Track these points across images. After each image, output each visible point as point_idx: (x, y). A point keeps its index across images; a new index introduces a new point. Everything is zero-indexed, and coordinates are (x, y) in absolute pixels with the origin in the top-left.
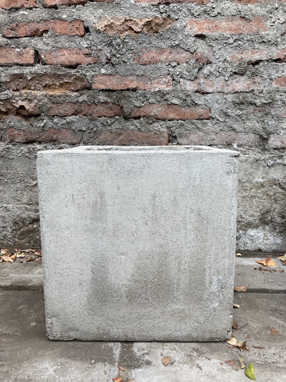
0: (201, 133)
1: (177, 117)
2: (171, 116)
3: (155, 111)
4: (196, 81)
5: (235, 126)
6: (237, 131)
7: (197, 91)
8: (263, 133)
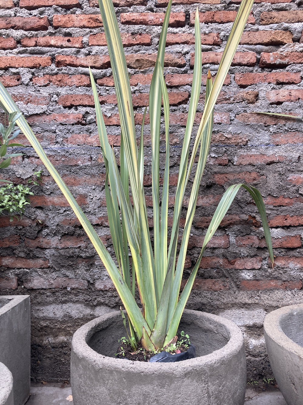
0: (42, 279)
1: (24, 267)
2: (19, 265)
3: (6, 262)
4: (37, 239)
5: (68, 273)
6: (70, 277)
7: (38, 247)
8: (90, 279)
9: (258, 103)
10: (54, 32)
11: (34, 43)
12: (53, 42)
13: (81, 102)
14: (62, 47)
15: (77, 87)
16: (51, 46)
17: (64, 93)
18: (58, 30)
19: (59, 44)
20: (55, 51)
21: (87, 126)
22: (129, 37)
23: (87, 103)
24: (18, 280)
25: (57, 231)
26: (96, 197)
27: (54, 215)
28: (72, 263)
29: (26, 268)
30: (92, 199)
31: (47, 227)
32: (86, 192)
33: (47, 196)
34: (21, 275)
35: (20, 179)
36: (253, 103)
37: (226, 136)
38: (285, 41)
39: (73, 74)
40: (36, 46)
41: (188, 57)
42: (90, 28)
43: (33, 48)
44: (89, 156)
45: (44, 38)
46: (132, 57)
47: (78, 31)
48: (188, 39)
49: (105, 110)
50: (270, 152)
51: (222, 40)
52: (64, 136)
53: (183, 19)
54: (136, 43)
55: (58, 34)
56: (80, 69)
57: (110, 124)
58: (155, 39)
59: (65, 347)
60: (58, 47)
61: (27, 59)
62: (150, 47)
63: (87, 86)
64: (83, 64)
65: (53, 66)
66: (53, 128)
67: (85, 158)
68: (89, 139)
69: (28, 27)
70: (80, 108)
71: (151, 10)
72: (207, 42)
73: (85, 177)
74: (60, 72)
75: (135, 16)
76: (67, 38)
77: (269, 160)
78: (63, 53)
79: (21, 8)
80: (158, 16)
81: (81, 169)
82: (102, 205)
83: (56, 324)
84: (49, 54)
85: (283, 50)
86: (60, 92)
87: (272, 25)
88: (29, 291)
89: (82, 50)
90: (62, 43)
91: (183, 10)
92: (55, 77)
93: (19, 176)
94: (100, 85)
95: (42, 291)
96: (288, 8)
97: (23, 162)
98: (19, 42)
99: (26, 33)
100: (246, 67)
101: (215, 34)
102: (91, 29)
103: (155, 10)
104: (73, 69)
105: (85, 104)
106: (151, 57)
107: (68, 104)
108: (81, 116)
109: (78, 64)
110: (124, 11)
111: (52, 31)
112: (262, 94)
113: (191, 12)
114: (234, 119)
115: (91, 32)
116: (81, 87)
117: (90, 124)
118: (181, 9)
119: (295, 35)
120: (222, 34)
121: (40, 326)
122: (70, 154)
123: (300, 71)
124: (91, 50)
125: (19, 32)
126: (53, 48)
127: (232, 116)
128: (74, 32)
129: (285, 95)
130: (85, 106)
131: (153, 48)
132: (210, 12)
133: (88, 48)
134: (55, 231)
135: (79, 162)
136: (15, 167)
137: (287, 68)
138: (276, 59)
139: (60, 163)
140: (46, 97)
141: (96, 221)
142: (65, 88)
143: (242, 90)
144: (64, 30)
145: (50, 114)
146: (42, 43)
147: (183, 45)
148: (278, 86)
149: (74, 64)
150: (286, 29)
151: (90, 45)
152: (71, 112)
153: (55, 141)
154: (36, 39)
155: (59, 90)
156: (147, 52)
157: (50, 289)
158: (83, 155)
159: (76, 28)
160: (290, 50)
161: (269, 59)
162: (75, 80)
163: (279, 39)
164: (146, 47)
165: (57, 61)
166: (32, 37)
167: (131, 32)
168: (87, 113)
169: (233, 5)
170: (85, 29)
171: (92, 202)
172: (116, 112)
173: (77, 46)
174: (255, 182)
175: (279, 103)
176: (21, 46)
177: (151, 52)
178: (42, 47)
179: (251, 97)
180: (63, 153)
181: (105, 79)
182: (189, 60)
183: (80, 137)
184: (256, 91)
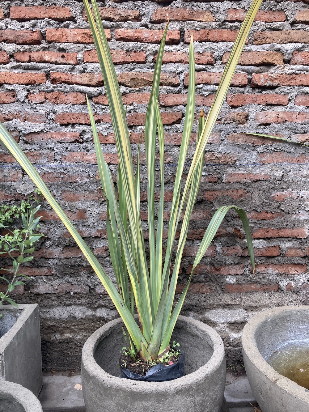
0: (47, 285)
1: (29, 274)
2: (25, 273)
4: (40, 250)
5: (71, 280)
6: (72, 283)
7: (41, 257)
8: (91, 285)
9: (247, 124)
10: (47, 46)
11: (27, 58)
12: (47, 58)
13: (78, 121)
14: (56, 63)
15: (73, 105)
16: (45, 62)
17: (60, 111)
18: (52, 44)
19: (53, 60)
20: (50, 67)
21: (84, 144)
22: (123, 54)
23: (83, 122)
24: (25, 286)
25: (59, 243)
26: (95, 211)
27: (55, 228)
28: (74, 271)
29: (32, 276)
30: (91, 214)
31: (49, 239)
32: (85, 207)
33: (48, 211)
34: (28, 282)
35: (22, 195)
36: (243, 123)
37: (217, 155)
38: (276, 63)
39: (69, 92)
40: (30, 61)
41: (182, 76)
42: (84, 43)
43: (27, 64)
44: (87, 174)
45: (37, 53)
46: (127, 75)
47: (72, 46)
48: (183, 58)
49: (102, 129)
50: (257, 171)
51: (216, 60)
52: (63, 153)
53: (177, 37)
54: (131, 61)
55: (52, 49)
56: (76, 87)
57: (107, 143)
58: (150, 57)
59: (70, 342)
60: (52, 63)
61: (21, 75)
62: (145, 65)
63: (83, 105)
64: (78, 82)
65: (48, 83)
66: (51, 146)
67: (83, 175)
68: (86, 157)
69: (20, 41)
70: (76, 127)
71: (146, 26)
72: (201, 62)
73: (84, 193)
74: (56, 89)
75: (130, 33)
76: (61, 54)
77: (255, 178)
78: (57, 70)
79: (12, 19)
80: (152, 33)
81: (79, 185)
82: (100, 219)
83: (62, 324)
84: (43, 70)
85: (274, 72)
86: (56, 110)
87: (264, 45)
88: (36, 296)
89: (77, 67)
90: (56, 60)
91: (178, 28)
92: (50, 94)
93: (20, 192)
94: (96, 103)
95: (47, 295)
96: (281, 28)
97: (24, 179)
98: (12, 56)
99: (19, 47)
100: (238, 88)
101: (208, 53)
102: (86, 45)
103: (149, 26)
104: (69, 86)
105: (81, 123)
106: (145, 76)
107: (65, 122)
108: (78, 134)
109: (74, 81)
110: (118, 27)
111: (45, 46)
112: (251, 116)
113: (185, 29)
114: (224, 140)
115: (85, 48)
116: (78, 105)
117: (87, 142)
118: (175, 26)
119: (286, 57)
120: (216, 53)
121: (47, 325)
122: (69, 172)
123: (288, 94)
124: (86, 67)
125: (12, 46)
126: (47, 64)
127: (223, 136)
128: (68, 48)
129: (273, 116)
130: (82, 124)
131: (148, 66)
132: (204, 30)
133: (83, 65)
134: (57, 243)
135: (78, 179)
136: (16, 183)
137: (277, 90)
138: (266, 81)
139: (59, 180)
140: (43, 115)
141: (95, 235)
142: (62, 106)
143: (233, 110)
144: (58, 45)
145: (47, 132)
146: (35, 58)
147: (177, 64)
148: (267, 107)
149: (69, 82)
150: (278, 50)
151: (85, 61)
152: (68, 131)
153: (53, 159)
154: (29, 54)
155: (56, 108)
156: (142, 71)
157: (55, 293)
158: (81, 173)
159: (70, 44)
160: (280, 71)
161: (260, 81)
162: (71, 98)
163: (270, 60)
164: (141, 65)
165: (52, 78)
166: (25, 51)
167: (126, 49)
168: (84, 131)
169: (227, 23)
170: (79, 45)
171: (91, 217)
172: (112, 131)
173: (72, 62)
174: (241, 199)
175: (267, 124)
176: (14, 60)
177: (146, 70)
178: (36, 62)
179: (241, 118)
180: (62, 171)
181: (100, 97)
182: (183, 80)
183: (78, 155)
184: (246, 112)
